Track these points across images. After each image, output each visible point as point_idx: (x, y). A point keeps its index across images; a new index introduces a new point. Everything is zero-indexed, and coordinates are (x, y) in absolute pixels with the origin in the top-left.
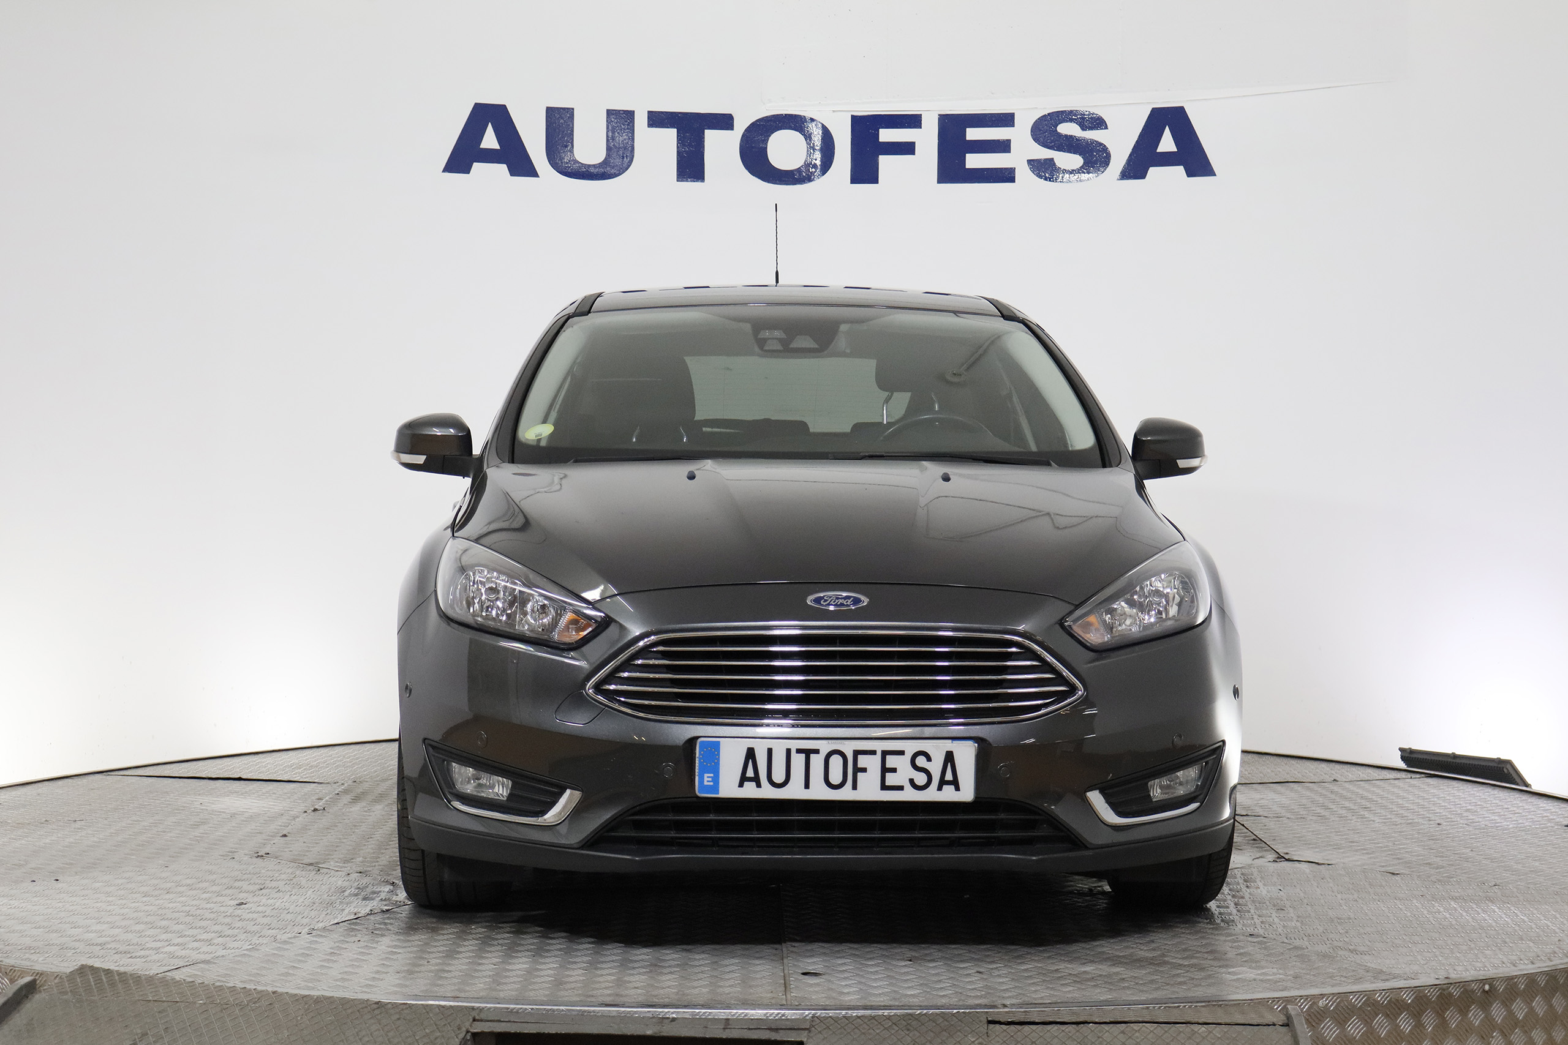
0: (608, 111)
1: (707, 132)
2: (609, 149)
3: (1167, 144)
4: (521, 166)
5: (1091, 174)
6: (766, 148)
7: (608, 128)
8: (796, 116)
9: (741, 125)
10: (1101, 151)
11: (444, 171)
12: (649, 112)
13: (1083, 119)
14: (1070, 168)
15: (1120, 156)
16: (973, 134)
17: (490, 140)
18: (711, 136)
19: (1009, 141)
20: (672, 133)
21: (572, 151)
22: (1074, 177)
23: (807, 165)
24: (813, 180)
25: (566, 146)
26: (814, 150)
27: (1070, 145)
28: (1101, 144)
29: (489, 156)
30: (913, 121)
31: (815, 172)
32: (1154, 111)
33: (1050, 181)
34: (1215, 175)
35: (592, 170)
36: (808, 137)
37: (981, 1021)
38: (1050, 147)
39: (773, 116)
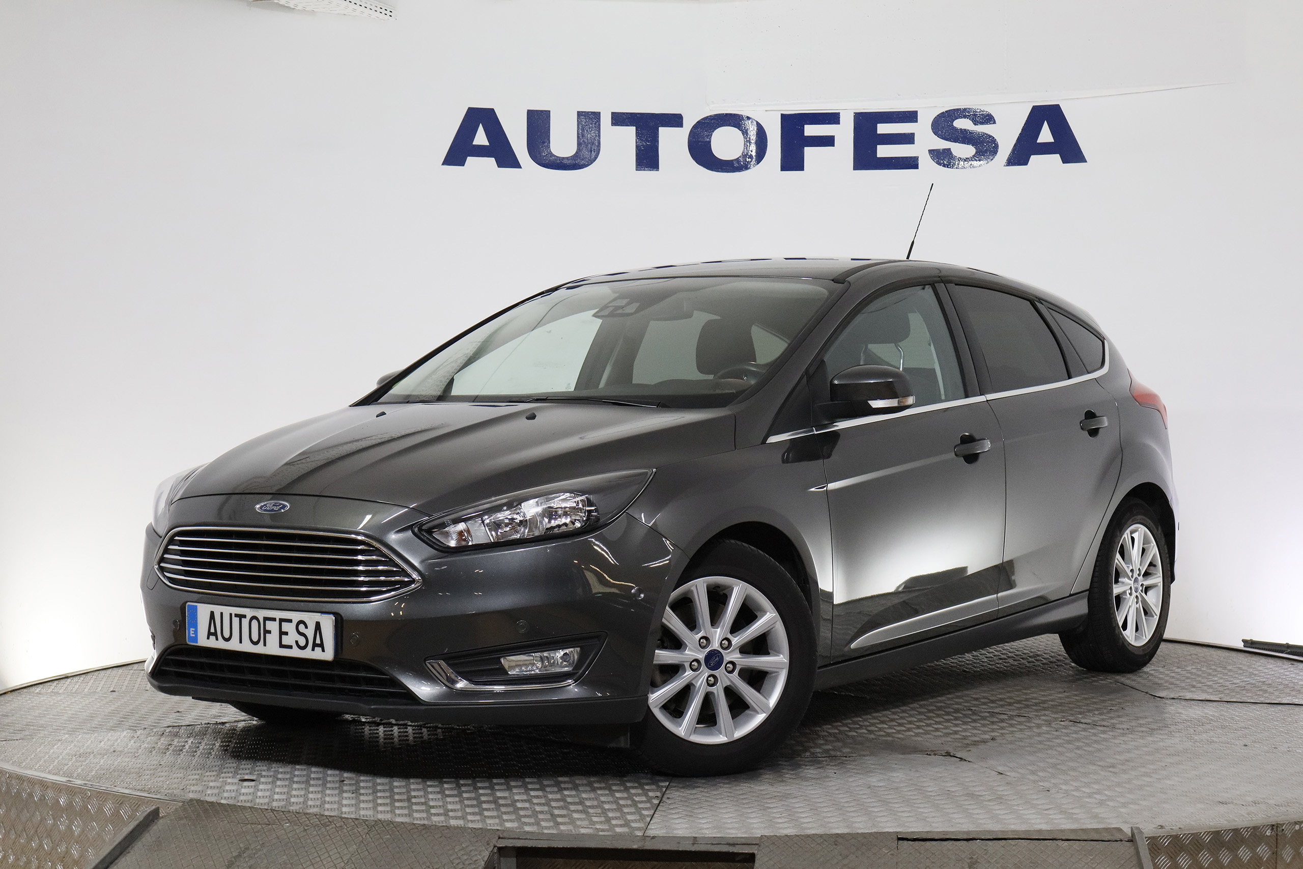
0: (578, 112)
1: (661, 129)
2: (579, 144)
3: (1046, 135)
4: (507, 159)
5: (981, 162)
6: (710, 142)
7: (578, 127)
8: (735, 115)
9: (689, 123)
10: (990, 142)
11: (443, 164)
12: (613, 113)
13: (975, 115)
14: (964, 157)
15: (1006, 146)
16: (883, 129)
17: (481, 138)
18: (665, 133)
19: (913, 134)
20: (632, 130)
21: (548, 146)
22: (967, 164)
23: (745, 156)
24: (749, 168)
25: (544, 143)
26: (750, 143)
27: (964, 137)
28: (990, 136)
29: (481, 152)
30: (833, 118)
31: (751, 162)
32: (1035, 109)
33: (948, 167)
34: (1086, 162)
35: (565, 162)
36: (745, 133)
37: (892, 839)
38: (947, 140)
39: (716, 115)
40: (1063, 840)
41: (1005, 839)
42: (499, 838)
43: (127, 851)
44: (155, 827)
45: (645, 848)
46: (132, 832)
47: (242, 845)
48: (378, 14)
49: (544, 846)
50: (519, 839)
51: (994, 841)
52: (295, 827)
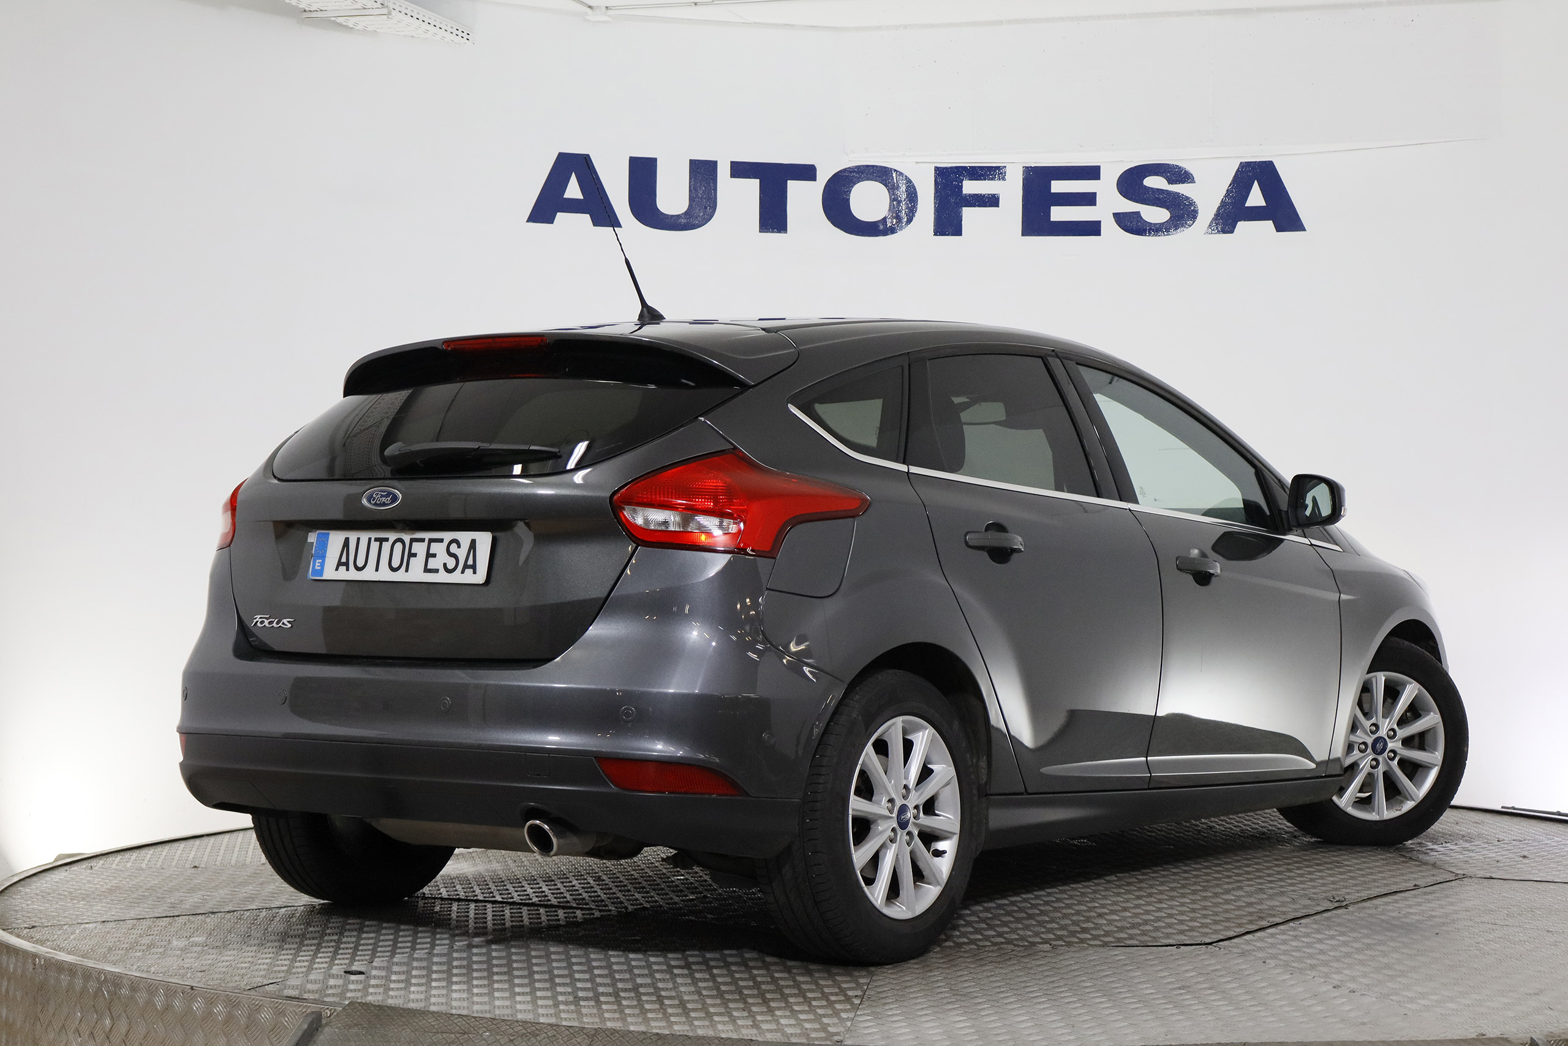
0: (691, 161)
1: (789, 182)
2: (691, 199)
3: (1256, 198)
4: (604, 216)
5: (1181, 229)
6: (848, 199)
9: (824, 176)
11: (528, 221)
12: (732, 163)
15: (1207, 210)
16: (1058, 186)
18: (794, 187)
19: (1095, 194)
20: (755, 184)
21: (654, 201)
22: (1159, 232)
23: (892, 216)
24: (897, 231)
25: (649, 197)
26: (897, 201)
27: (1157, 198)
28: (1188, 198)
29: (573, 207)
30: (997, 173)
32: (1243, 165)
34: (1304, 230)
35: (675, 220)
36: (892, 188)
38: (1136, 201)
39: (857, 166)
48: (453, 36)
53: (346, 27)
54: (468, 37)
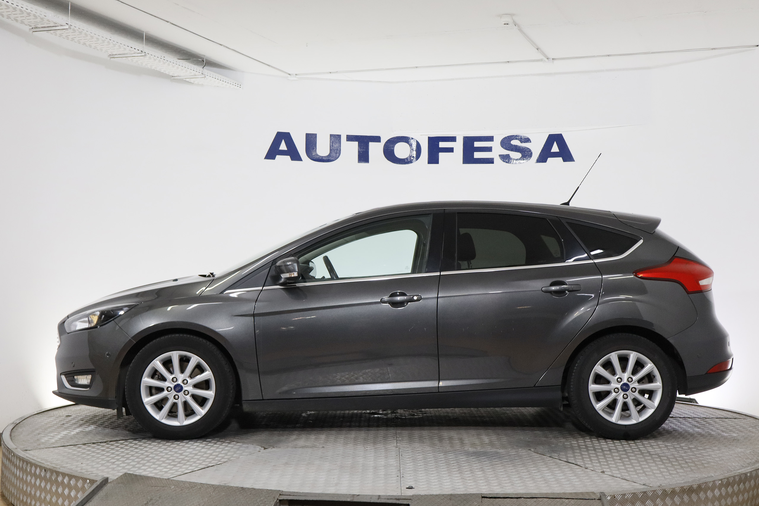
0: (330, 135)
1: (370, 143)
2: (331, 150)
3: (555, 148)
4: (295, 156)
5: (524, 161)
6: (394, 150)
9: (384, 141)
11: (265, 159)
12: (347, 135)
15: (536, 154)
16: (477, 144)
17: (283, 147)
18: (372, 145)
19: (491, 147)
20: (356, 143)
21: (316, 151)
22: (518, 162)
23: (410, 157)
24: (413, 162)
25: (314, 149)
26: (413, 150)
27: (516, 149)
28: (528, 149)
29: (283, 153)
30: (453, 139)
32: (550, 135)
34: (574, 161)
35: (324, 158)
36: (411, 145)
37: (479, 497)
38: (508, 150)
39: (397, 137)
40: (565, 499)
41: (536, 498)
42: (280, 495)
43: (90, 500)
44: (106, 488)
45: (354, 501)
46: (93, 491)
47: (149, 498)
48: (234, 86)
49: (302, 499)
50: (290, 495)
51: (531, 499)
52: (177, 488)
53: (191, 83)
54: (240, 86)
